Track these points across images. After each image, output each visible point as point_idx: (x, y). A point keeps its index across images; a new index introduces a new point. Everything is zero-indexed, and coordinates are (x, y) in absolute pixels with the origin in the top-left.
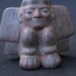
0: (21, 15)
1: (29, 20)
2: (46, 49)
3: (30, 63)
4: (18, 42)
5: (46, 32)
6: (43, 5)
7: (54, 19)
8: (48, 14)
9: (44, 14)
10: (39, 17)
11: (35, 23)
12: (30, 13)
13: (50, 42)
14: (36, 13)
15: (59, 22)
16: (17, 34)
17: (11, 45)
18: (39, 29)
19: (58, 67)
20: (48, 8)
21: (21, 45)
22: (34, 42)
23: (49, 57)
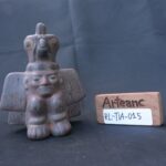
0: (27, 82)
2: (55, 117)
3: (39, 133)
4: (25, 111)
5: (55, 99)
6: (50, 72)
7: (63, 83)
8: (55, 80)
9: (51, 81)
10: (47, 85)
11: (43, 91)
12: (37, 80)
13: (59, 109)
14: (43, 81)
15: (68, 87)
16: (23, 103)
17: (17, 114)
18: (47, 96)
19: (67, 134)
20: (55, 74)
21: (28, 114)
22: (42, 110)
23: (59, 124)
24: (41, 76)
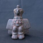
0: (13, 22)
1: (15, 24)
4: (12, 30)
7: (23, 23)
10: (18, 23)
11: (17, 25)
14: (17, 22)
24: (17, 21)
